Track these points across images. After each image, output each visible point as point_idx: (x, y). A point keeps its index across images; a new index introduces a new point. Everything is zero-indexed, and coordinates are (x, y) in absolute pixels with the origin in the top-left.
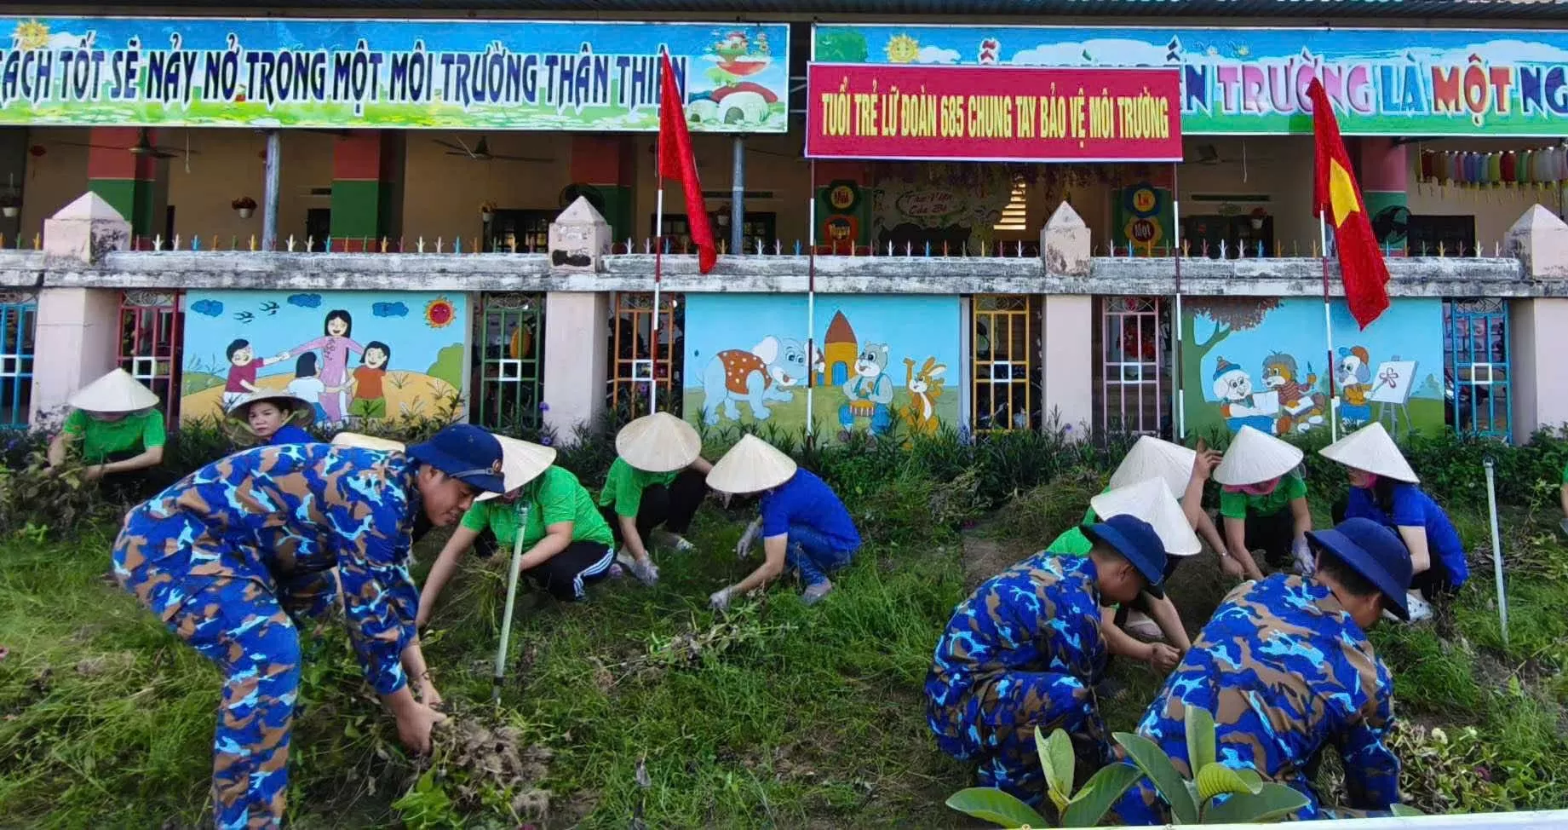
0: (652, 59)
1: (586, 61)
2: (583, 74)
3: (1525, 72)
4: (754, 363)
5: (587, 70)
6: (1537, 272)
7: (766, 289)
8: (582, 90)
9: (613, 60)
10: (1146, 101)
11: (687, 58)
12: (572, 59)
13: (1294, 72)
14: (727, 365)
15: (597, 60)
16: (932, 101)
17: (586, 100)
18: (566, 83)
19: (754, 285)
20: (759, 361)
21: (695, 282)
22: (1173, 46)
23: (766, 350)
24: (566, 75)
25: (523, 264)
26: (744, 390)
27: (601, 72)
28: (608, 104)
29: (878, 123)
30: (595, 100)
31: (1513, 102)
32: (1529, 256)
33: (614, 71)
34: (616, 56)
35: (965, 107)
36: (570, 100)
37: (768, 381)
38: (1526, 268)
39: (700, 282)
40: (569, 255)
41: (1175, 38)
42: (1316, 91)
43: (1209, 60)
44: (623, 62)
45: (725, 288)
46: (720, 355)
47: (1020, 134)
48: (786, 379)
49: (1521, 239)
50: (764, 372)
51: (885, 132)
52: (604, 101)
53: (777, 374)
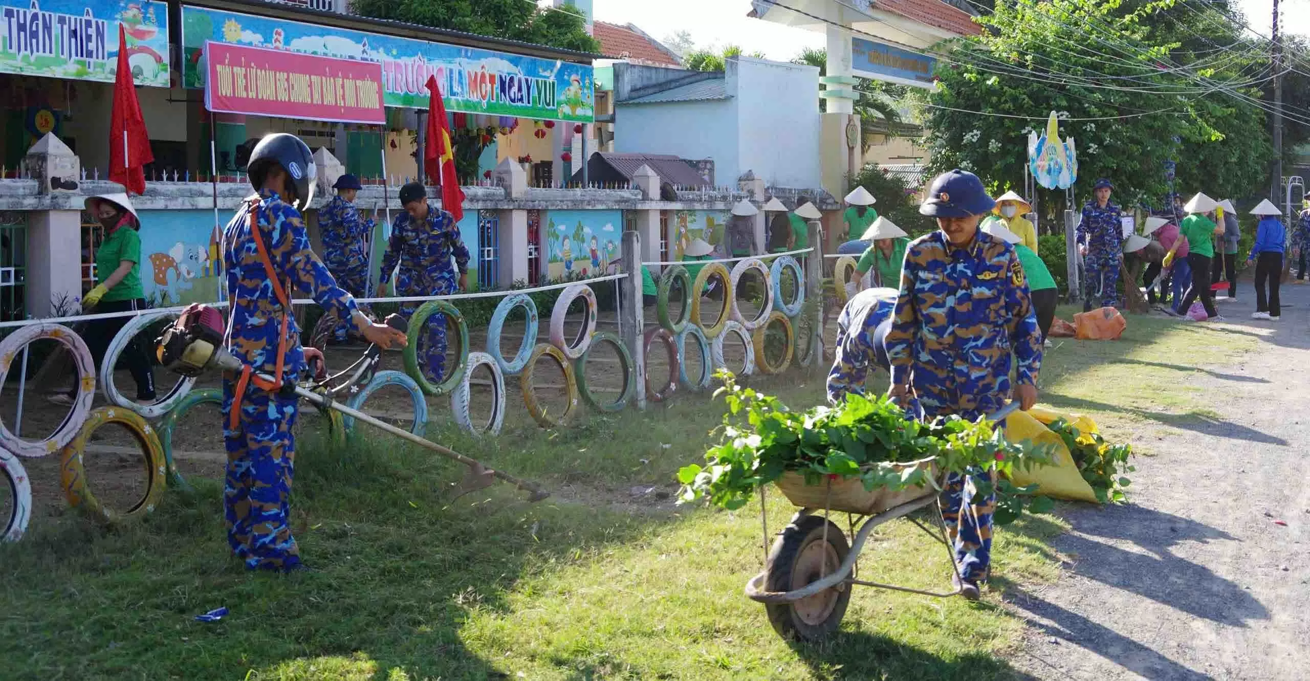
0: (81, 20)
1: (35, 17)
2: (34, 28)
3: (501, 77)
4: (171, 263)
5: (37, 24)
6: (514, 195)
7: (190, 207)
8: (34, 41)
9: (55, 17)
10: (368, 83)
11: (106, 22)
12: (25, 13)
13: (416, 67)
14: (155, 264)
15: (44, 15)
16: (272, 73)
17: (38, 51)
18: (22, 34)
19: (183, 203)
20: (173, 260)
21: (149, 202)
22: (364, 45)
23: (177, 252)
24: (21, 27)
25: (18, 188)
26: (166, 283)
27: (47, 28)
28: (53, 55)
29: (246, 88)
30: (44, 51)
31: (497, 97)
32: (510, 186)
33: (56, 27)
34: (58, 15)
35: (287, 80)
36: (26, 49)
37: (179, 275)
38: (508, 195)
39: (152, 203)
40: (62, 181)
41: (365, 39)
42: (432, 84)
43: (379, 56)
44: (62, 21)
45: (167, 206)
46: (150, 257)
47: (315, 102)
48: (189, 273)
49: (504, 176)
50: (176, 268)
51: (250, 94)
52: (51, 52)
53: (183, 268)
